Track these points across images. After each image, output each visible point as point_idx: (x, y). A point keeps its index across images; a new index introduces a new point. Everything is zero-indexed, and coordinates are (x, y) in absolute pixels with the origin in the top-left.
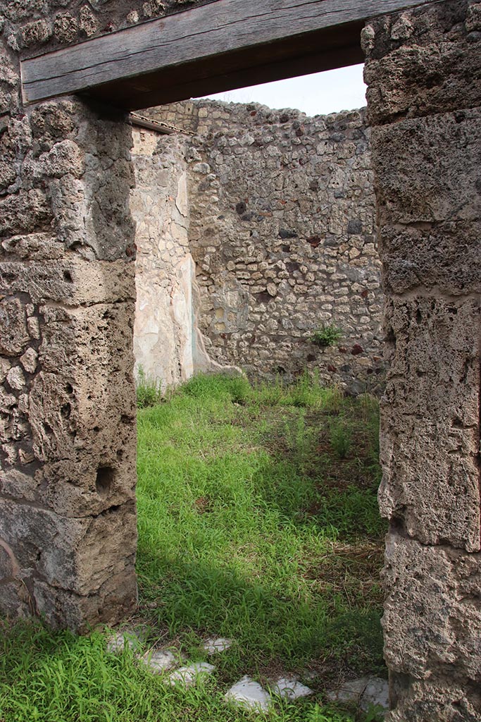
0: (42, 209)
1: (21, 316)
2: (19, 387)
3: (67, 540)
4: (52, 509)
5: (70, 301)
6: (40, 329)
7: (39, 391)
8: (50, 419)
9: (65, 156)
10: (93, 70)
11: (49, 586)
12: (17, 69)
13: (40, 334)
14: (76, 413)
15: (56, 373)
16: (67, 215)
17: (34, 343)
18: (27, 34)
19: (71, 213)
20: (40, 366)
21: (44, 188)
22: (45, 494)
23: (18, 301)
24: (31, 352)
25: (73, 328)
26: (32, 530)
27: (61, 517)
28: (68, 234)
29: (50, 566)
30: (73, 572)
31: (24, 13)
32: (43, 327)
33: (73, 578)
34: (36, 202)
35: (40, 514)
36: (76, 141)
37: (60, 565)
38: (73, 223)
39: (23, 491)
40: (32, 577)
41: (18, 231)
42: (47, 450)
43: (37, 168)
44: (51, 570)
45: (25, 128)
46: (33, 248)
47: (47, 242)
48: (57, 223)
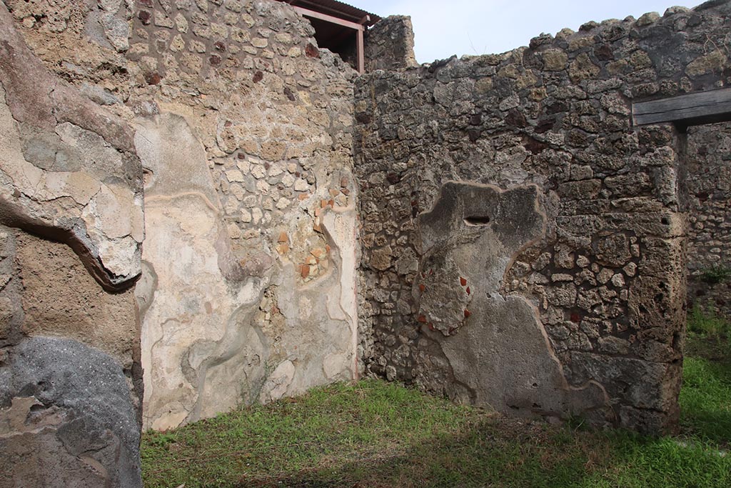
0: (646, 184)
1: (626, 244)
2: (621, 285)
3: (655, 376)
4: (642, 358)
5: (667, 235)
6: (640, 251)
7: (638, 287)
8: (645, 304)
9: (666, 155)
10: (689, 110)
11: (634, 407)
12: (630, 107)
13: (640, 254)
14: (667, 299)
15: (652, 276)
16: (665, 187)
17: (634, 259)
18: (640, 90)
19: (668, 186)
20: (638, 272)
21: (647, 172)
22: (637, 350)
23: (624, 235)
24: (633, 264)
25: (668, 250)
26: (623, 372)
27: (649, 363)
28: (666, 198)
29: (637, 394)
30: (658, 396)
31: (639, 79)
32: (642, 250)
33: (657, 400)
34: (642, 180)
35: (632, 362)
36: (671, 147)
37: (645, 393)
38: (669, 192)
39: (618, 349)
40: (619, 403)
41: (624, 195)
42: (641, 323)
43: (643, 161)
44: (638, 396)
45: (635, 139)
46: (637, 205)
47: (649, 202)
48: (657, 191)
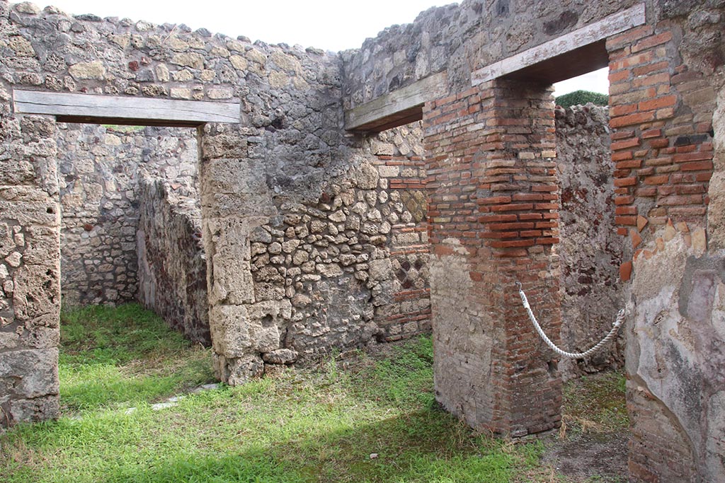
0: (30, 173)
1: (9, 233)
2: (4, 277)
3: (48, 362)
4: (34, 347)
5: (53, 224)
6: (25, 240)
7: (24, 276)
8: (33, 293)
9: (51, 147)
10: (73, 108)
11: (28, 399)
12: (11, 92)
13: (26, 243)
14: (56, 285)
15: (39, 264)
16: (50, 178)
17: (18, 248)
18: (23, 78)
19: (52, 177)
20: (23, 261)
21: (32, 161)
22: (28, 340)
23: (6, 224)
24: (18, 255)
25: (55, 238)
26: (12, 366)
27: (41, 350)
28: (51, 188)
29: (31, 385)
30: (53, 381)
31: (21, 66)
32: (28, 238)
33: (52, 385)
34: (27, 169)
35: (23, 354)
36: (55, 139)
37: (39, 381)
38: (54, 182)
39: (5, 344)
40: (9, 400)
42: (30, 312)
43: (28, 150)
44: (32, 387)
45: (16, 125)
46: (20, 193)
47: (34, 191)
48: (42, 181)
